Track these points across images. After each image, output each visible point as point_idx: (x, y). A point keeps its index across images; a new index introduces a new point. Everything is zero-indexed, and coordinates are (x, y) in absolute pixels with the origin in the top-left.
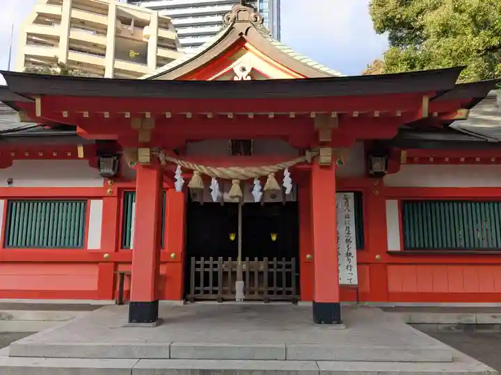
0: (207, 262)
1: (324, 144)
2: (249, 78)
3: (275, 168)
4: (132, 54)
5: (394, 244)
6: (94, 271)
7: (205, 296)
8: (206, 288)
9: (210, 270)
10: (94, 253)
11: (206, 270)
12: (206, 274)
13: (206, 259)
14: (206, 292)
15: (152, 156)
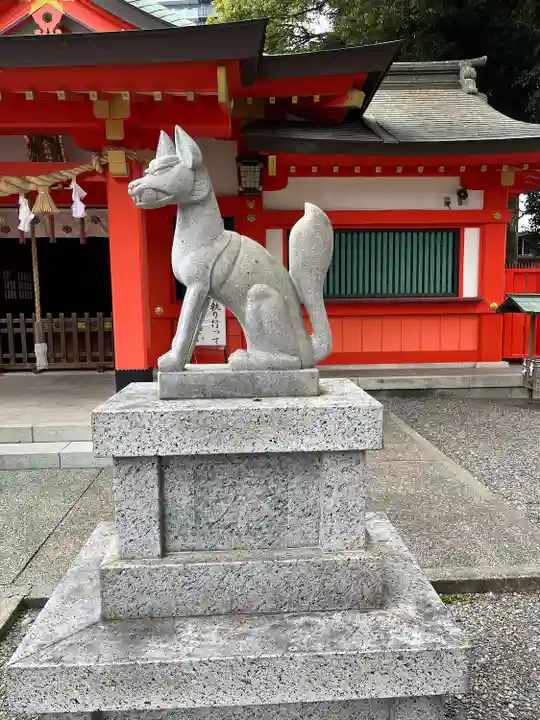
0: (16, 320)
1: (113, 145)
2: (59, 32)
7: (19, 366)
8: (18, 356)
9: (21, 330)
11: (17, 330)
12: (17, 337)
13: (16, 315)
14: (19, 360)
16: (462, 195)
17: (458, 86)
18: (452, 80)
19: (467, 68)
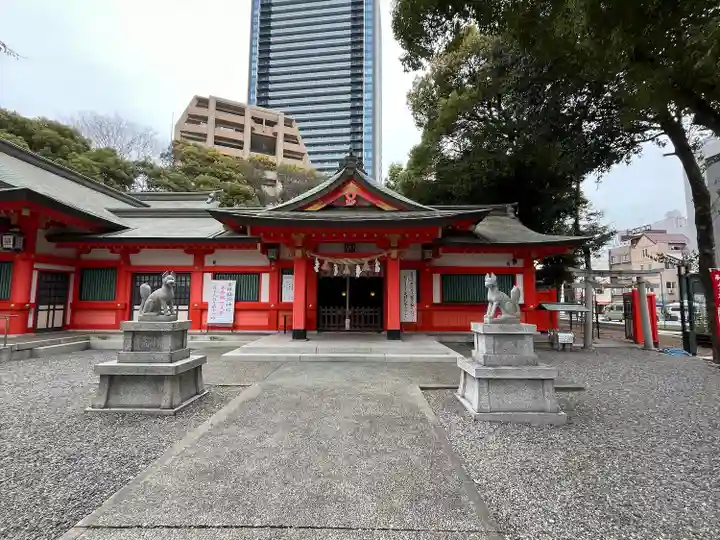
1: (393, 248)
3: (368, 259)
4: (264, 147)
5: (437, 299)
6: (265, 315)
10: (265, 304)
11: (329, 314)
12: (329, 317)
13: (328, 307)
15: (303, 254)
16: (515, 261)
17: (506, 215)
18: (504, 212)
19: (509, 207)
